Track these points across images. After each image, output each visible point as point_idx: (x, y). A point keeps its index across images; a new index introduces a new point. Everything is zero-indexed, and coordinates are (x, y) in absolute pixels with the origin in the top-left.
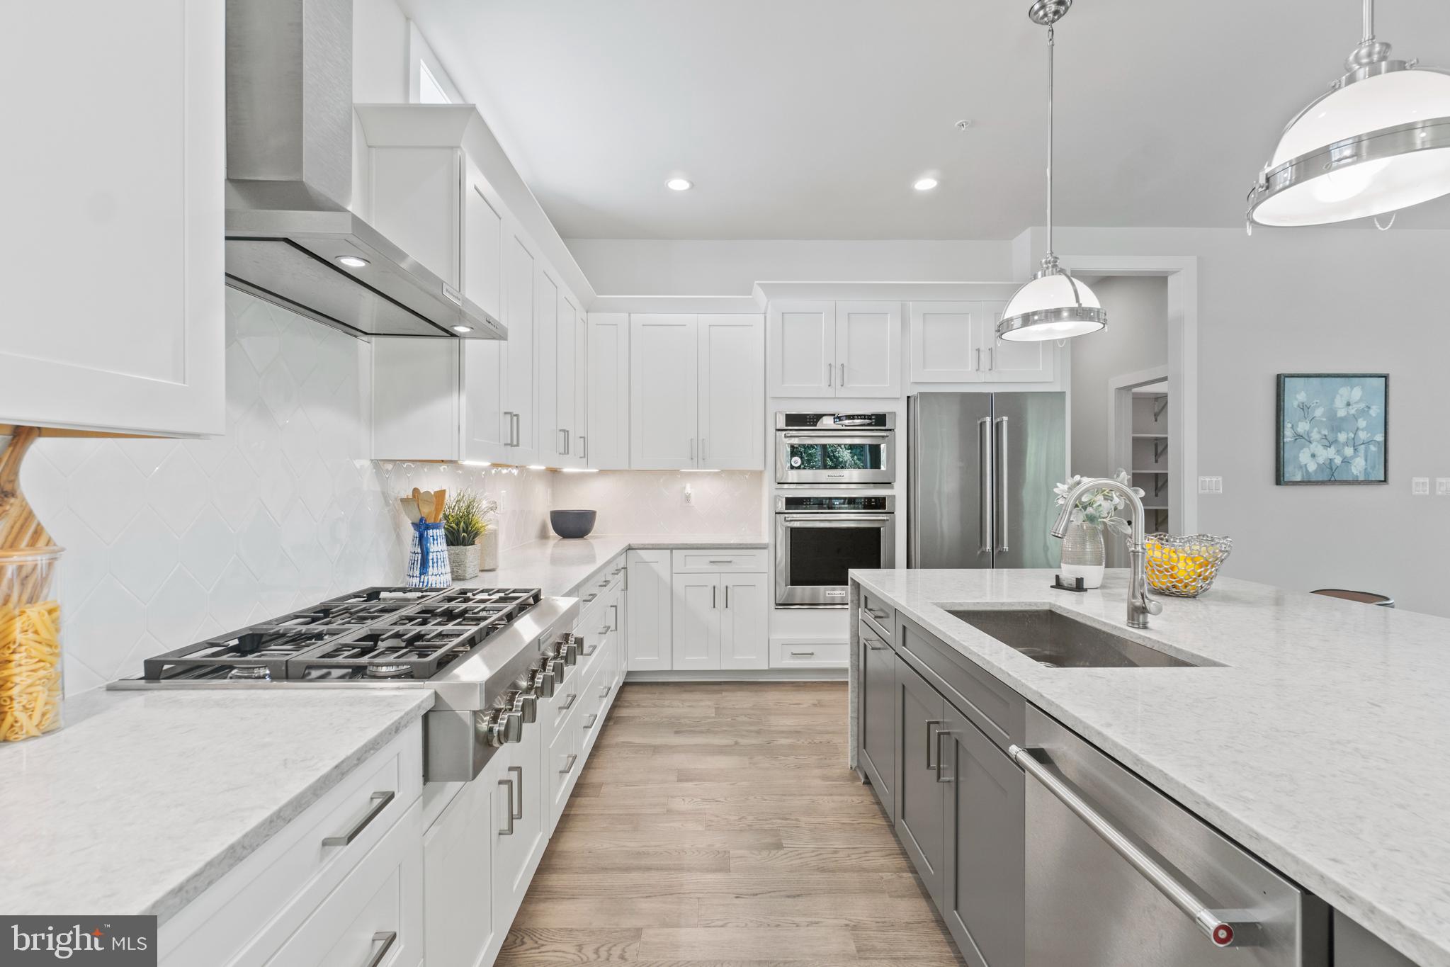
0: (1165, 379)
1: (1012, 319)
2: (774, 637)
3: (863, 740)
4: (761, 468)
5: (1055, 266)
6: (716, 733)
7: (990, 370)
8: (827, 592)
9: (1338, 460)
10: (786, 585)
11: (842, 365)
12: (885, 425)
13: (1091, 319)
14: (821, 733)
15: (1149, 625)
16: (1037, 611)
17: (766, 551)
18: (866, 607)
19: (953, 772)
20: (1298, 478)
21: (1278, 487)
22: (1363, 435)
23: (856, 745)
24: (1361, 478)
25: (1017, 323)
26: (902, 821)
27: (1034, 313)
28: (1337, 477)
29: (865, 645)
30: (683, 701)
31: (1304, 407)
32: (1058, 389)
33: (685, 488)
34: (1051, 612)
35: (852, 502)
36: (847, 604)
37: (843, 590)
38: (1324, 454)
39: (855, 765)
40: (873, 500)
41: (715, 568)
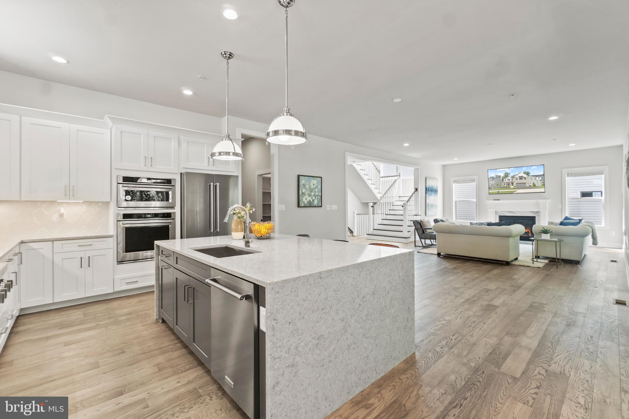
0: (270, 173)
1: (215, 153)
2: (116, 277)
3: (161, 306)
4: (108, 200)
5: (229, 138)
6: (84, 324)
7: (213, 166)
8: (144, 254)
9: (311, 201)
10: (123, 253)
11: (151, 158)
12: (171, 184)
13: (239, 156)
14: (141, 311)
15: (250, 246)
16: (222, 247)
17: (112, 238)
18: (162, 254)
19: (193, 300)
20: (303, 205)
21: (299, 208)
22: (317, 194)
23: (158, 310)
24: (316, 206)
25: (217, 154)
26: (177, 326)
27: (222, 152)
28: (312, 205)
29: (162, 268)
30: (62, 315)
31: (304, 185)
32: (236, 174)
33: (60, 210)
34: (227, 247)
35: (156, 215)
36: (154, 258)
37: (151, 252)
38: (309, 198)
39: (158, 318)
40: (166, 214)
41: (82, 248)
